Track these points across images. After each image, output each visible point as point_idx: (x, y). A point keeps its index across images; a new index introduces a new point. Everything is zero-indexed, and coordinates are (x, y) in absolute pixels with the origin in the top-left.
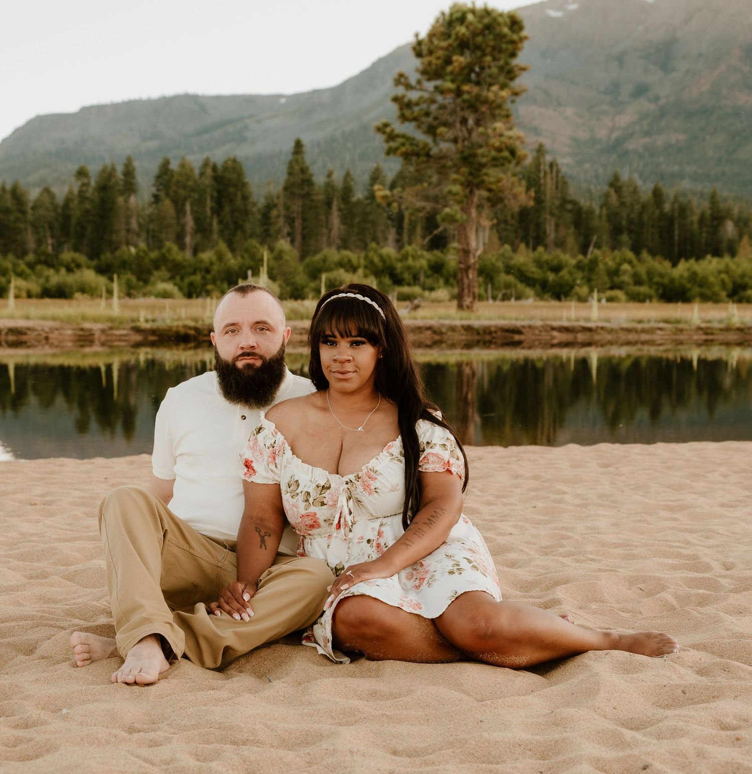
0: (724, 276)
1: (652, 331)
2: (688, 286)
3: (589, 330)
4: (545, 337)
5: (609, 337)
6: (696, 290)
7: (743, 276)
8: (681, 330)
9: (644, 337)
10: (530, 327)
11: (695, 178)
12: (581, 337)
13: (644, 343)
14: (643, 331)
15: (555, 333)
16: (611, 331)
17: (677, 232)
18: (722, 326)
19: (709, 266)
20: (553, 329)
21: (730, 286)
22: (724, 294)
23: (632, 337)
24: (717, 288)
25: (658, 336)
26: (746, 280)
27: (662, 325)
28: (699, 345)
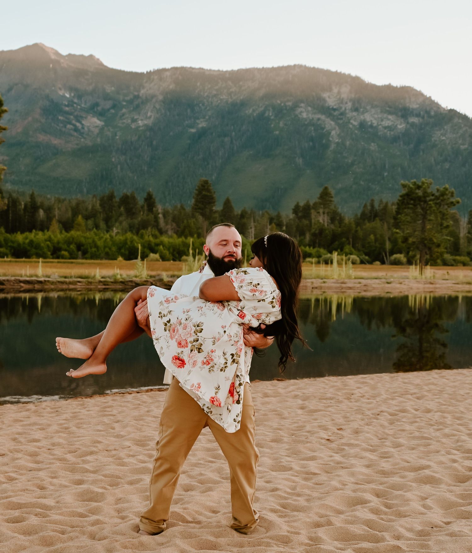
0: (48, 243)
1: (74, 283)
2: (29, 248)
3: (40, 282)
4: (17, 286)
5: (53, 287)
6: (34, 251)
7: (58, 243)
8: (91, 283)
9: (71, 287)
10: (8, 280)
11: (13, 183)
12: (37, 286)
13: (70, 290)
14: (70, 283)
15: (22, 285)
16: (53, 283)
17: (11, 215)
18: (112, 280)
19: (38, 236)
20: (21, 282)
21: (52, 248)
22: (49, 253)
23: (65, 286)
24: (45, 250)
25: (78, 286)
26: (61, 245)
27: (79, 280)
28: (100, 291)
